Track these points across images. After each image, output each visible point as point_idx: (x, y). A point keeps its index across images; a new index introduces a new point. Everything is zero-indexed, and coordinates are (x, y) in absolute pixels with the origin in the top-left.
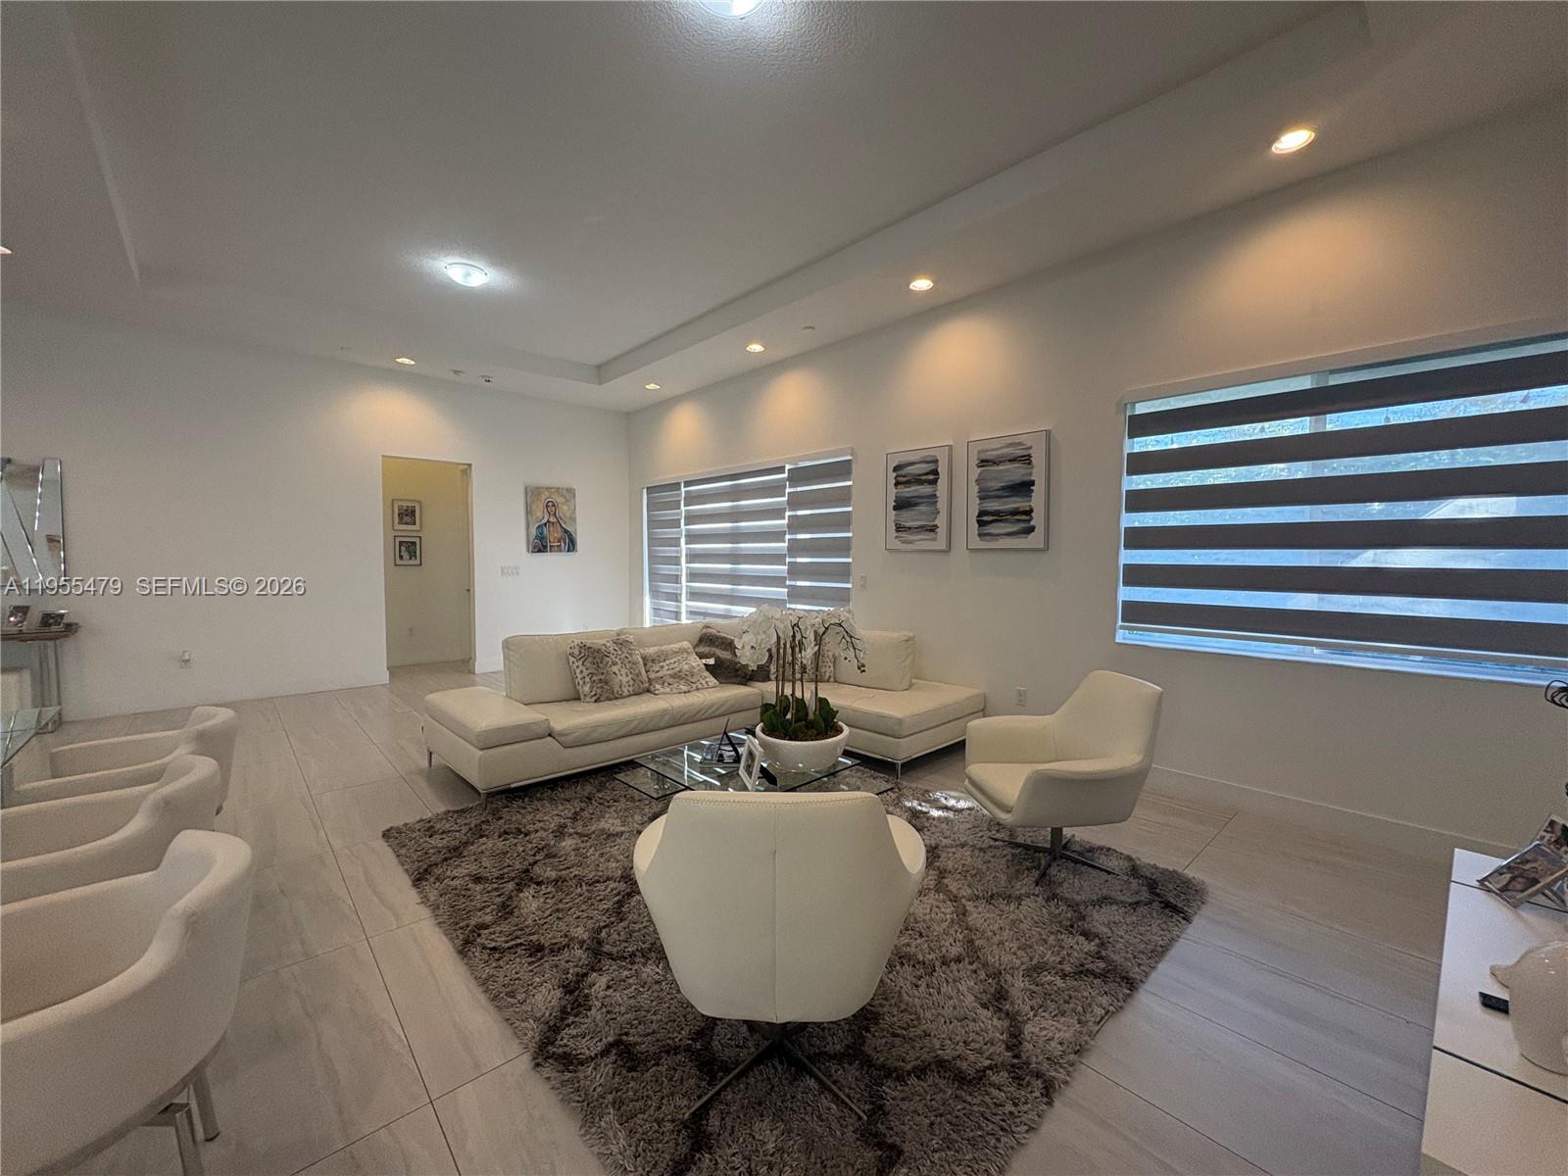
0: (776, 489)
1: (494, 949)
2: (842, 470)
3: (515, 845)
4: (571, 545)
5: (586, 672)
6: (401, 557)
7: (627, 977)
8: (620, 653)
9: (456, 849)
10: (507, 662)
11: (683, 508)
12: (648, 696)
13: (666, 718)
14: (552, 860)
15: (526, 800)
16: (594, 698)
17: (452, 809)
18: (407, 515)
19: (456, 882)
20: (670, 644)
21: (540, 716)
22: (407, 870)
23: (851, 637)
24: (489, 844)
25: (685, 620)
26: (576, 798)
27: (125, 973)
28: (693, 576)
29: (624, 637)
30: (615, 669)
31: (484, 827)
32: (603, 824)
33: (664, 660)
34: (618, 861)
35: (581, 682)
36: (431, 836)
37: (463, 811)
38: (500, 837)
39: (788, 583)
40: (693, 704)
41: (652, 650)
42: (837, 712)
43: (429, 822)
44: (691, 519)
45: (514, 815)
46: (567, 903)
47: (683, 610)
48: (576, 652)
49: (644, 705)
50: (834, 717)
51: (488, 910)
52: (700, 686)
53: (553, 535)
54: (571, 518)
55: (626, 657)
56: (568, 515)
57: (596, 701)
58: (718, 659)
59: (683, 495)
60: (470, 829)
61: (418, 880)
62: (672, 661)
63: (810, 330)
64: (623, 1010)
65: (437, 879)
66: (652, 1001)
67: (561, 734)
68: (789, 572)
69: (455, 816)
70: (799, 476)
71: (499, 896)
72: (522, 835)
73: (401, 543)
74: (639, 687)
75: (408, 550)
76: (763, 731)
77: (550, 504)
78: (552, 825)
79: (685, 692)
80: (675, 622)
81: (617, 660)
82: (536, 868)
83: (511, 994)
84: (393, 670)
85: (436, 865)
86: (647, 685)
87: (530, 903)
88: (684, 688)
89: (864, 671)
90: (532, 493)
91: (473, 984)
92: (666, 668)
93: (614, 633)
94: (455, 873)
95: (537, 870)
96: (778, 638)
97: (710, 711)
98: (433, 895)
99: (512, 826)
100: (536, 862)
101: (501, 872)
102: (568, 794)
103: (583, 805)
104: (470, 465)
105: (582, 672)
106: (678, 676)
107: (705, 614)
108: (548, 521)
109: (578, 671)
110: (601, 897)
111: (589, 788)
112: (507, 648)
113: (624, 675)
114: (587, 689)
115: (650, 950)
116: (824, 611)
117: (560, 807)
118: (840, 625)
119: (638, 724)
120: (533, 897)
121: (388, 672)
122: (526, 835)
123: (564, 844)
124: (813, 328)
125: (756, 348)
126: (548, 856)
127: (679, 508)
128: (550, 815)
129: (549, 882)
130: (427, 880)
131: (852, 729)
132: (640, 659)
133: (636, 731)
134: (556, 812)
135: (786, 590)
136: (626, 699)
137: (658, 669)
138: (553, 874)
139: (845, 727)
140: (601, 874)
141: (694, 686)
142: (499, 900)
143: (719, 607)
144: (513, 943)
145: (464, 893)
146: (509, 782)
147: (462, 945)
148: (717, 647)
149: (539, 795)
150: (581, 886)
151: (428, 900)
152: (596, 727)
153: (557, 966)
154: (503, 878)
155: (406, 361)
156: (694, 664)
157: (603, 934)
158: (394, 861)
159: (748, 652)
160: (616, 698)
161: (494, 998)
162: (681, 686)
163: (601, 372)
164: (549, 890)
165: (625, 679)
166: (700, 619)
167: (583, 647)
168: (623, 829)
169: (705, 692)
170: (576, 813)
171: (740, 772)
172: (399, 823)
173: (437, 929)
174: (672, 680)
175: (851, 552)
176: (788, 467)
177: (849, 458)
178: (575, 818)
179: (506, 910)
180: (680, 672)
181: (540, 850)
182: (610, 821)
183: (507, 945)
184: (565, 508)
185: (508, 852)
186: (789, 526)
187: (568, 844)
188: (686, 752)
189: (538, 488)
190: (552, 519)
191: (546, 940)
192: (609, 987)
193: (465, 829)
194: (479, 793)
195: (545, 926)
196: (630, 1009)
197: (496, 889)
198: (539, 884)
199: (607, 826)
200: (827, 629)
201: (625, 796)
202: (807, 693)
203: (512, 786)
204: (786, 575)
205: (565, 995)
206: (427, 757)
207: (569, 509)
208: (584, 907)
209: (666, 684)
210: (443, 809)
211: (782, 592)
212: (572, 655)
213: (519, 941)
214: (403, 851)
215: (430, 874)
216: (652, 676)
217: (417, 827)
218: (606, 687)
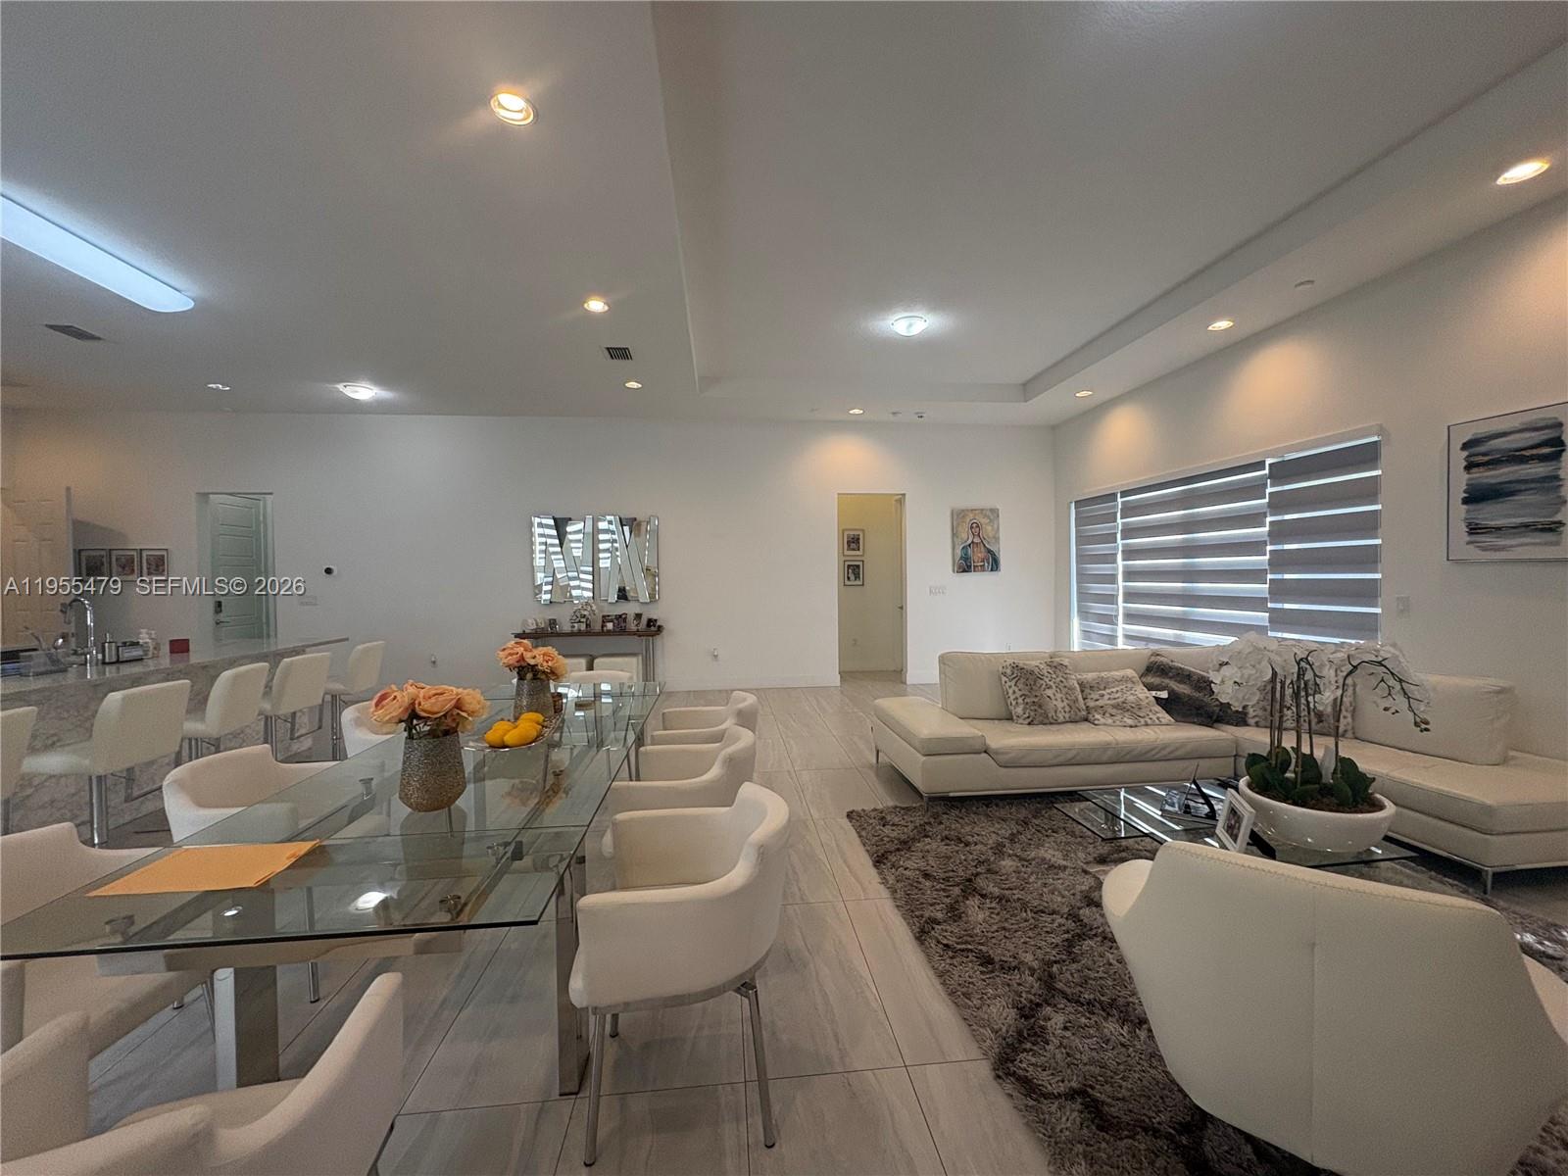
0: (1254, 490)
1: (946, 945)
2: (1367, 455)
3: (957, 852)
4: (995, 564)
5: (1018, 693)
6: (849, 578)
7: (1086, 1026)
8: (1054, 676)
9: (905, 842)
10: (943, 676)
11: (1119, 521)
12: (1086, 725)
13: (1109, 753)
14: (993, 876)
15: (963, 810)
16: (1029, 720)
17: (899, 805)
18: (853, 542)
19: (907, 873)
20: (1110, 671)
21: (976, 731)
22: (868, 851)
23: (1401, 681)
24: (934, 845)
25: (1121, 644)
26: (1012, 820)
27: (720, 880)
28: (1130, 596)
29: (1057, 659)
30: (1049, 692)
31: (928, 828)
32: (1042, 853)
33: (1105, 688)
34: (1063, 897)
35: (1014, 703)
36: (884, 826)
37: (907, 809)
38: (942, 840)
39: (1270, 605)
40: (1140, 742)
41: (1090, 676)
42: (1374, 779)
43: (881, 813)
44: (1129, 532)
45: (952, 823)
46: (1012, 924)
47: (1120, 634)
48: (1009, 671)
49: (1082, 735)
50: (1367, 787)
51: (938, 907)
52: (1149, 722)
53: (978, 555)
54: (994, 537)
55: (1062, 682)
56: (991, 535)
57: (1029, 724)
58: (1172, 693)
59: (1120, 507)
60: (916, 827)
61: (879, 861)
62: (1114, 690)
63: (1309, 286)
64: (1085, 1059)
65: (893, 866)
66: (1119, 1064)
67: (997, 752)
68: (1270, 591)
69: (902, 812)
70: (1283, 471)
71: (947, 897)
72: (962, 845)
73: (849, 566)
74: (1076, 715)
75: (853, 571)
76: (1249, 786)
77: (974, 525)
78: (991, 842)
79: (1131, 727)
80: (1109, 647)
81: (1051, 683)
82: (978, 880)
83: (967, 995)
84: (845, 675)
85: (891, 852)
86: (1084, 713)
87: (977, 913)
88: (1130, 722)
89: (1427, 730)
90: (958, 516)
91: (931, 973)
92: (1107, 697)
93: (1047, 655)
94: (909, 864)
95: (980, 882)
96: (1275, 674)
97: (1164, 752)
98: (891, 880)
99: (952, 833)
100: (978, 874)
101: (947, 875)
102: (1002, 813)
103: (1021, 829)
104: (904, 495)
105: (1014, 692)
106: (1122, 707)
107: (1148, 640)
108: (973, 542)
109: (1011, 691)
110: (1048, 930)
111: (1023, 813)
112: (944, 664)
113: (1059, 700)
114: (1019, 710)
115: (1111, 1005)
116: (1350, 645)
117: (997, 825)
118: (1380, 664)
119: (1078, 754)
120: (979, 907)
121: (839, 676)
122: (966, 845)
123: (1003, 863)
124: (1312, 282)
125: (1223, 324)
126: (989, 871)
127: (1115, 521)
128: (987, 832)
129: (993, 898)
130: (885, 864)
131: (1401, 809)
132: (1077, 686)
133: (1073, 761)
134: (993, 829)
135: (1267, 614)
136: (1062, 726)
137: (1097, 697)
138: (996, 891)
139: (1386, 802)
140: (1046, 904)
141: (1142, 720)
142: (948, 901)
143: (1168, 633)
144: (964, 946)
145: (914, 885)
146: (948, 789)
147: (919, 933)
148: (1171, 678)
149: (974, 809)
150: (1026, 911)
151: (888, 883)
152: (1032, 750)
153: (1009, 985)
154: (948, 881)
155: (857, 411)
156: (1141, 696)
157: (1055, 968)
158: (857, 840)
159: (1229, 688)
160: (1051, 724)
161: (952, 994)
162: (1125, 719)
163: (1028, 388)
164: (993, 905)
165: (1060, 705)
166: (1141, 646)
167: (1015, 667)
168: (1064, 863)
169: (1156, 728)
170: (1012, 834)
171: (1217, 831)
172: (858, 808)
173: (896, 911)
174: (1114, 710)
175: (1380, 566)
176: (1269, 461)
177: (1375, 439)
178: (1012, 839)
179: (955, 913)
180: (1124, 703)
181: (981, 863)
182: (1051, 851)
183: (959, 947)
184: (989, 528)
185: (951, 857)
186: (1270, 533)
187: (1007, 864)
188: (1123, 794)
189: (963, 511)
190: (977, 540)
191: (997, 954)
192: (1066, 1028)
193: (911, 826)
194: (921, 796)
195: (994, 941)
196: (1092, 1062)
197: (944, 890)
198: (983, 896)
199: (1048, 856)
200: (1355, 667)
201: (1064, 828)
202: (1321, 750)
203: (951, 795)
204: (1267, 596)
205: (1021, 1018)
206: (875, 753)
207: (993, 530)
208: (1030, 934)
209: (1107, 715)
210: (891, 804)
211: (1261, 617)
212: (1004, 674)
213: (970, 947)
214: (864, 833)
215: (887, 858)
216: (1091, 704)
217: (873, 814)
218: (1039, 710)
